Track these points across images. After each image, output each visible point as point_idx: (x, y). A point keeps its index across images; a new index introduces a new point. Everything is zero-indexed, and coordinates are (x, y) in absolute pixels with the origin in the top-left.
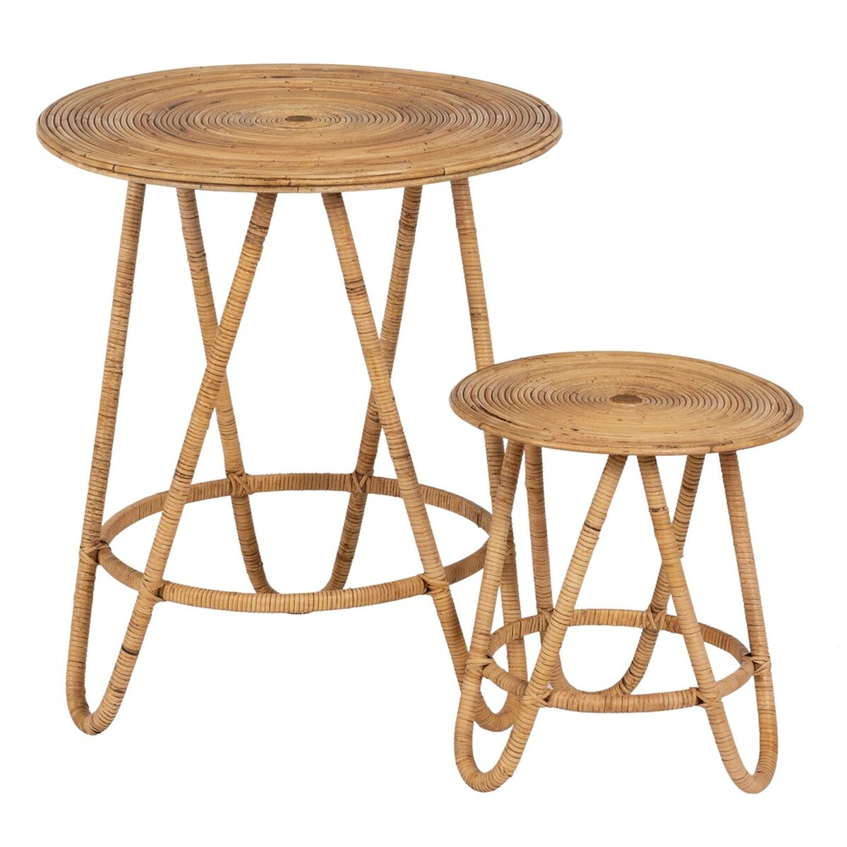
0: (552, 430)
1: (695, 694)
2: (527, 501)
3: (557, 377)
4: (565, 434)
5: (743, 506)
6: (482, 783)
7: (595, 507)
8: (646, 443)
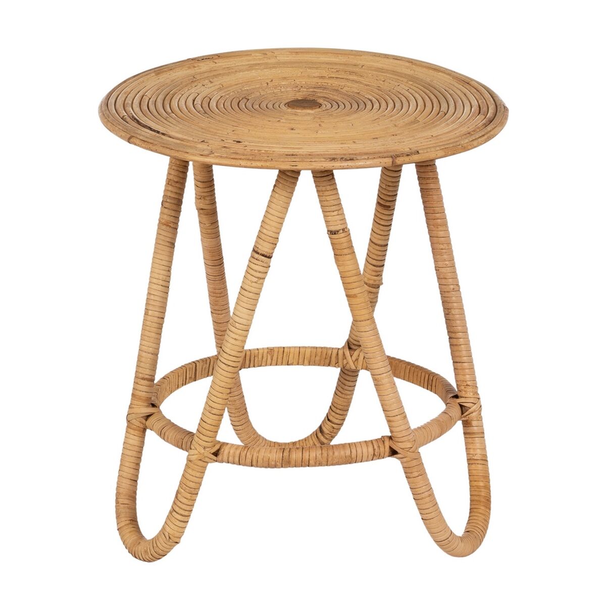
0: (211, 142)
1: (387, 443)
2: (198, 224)
3: (227, 80)
4: (225, 147)
5: (445, 224)
6: (146, 552)
7: (265, 231)
8: (318, 155)
